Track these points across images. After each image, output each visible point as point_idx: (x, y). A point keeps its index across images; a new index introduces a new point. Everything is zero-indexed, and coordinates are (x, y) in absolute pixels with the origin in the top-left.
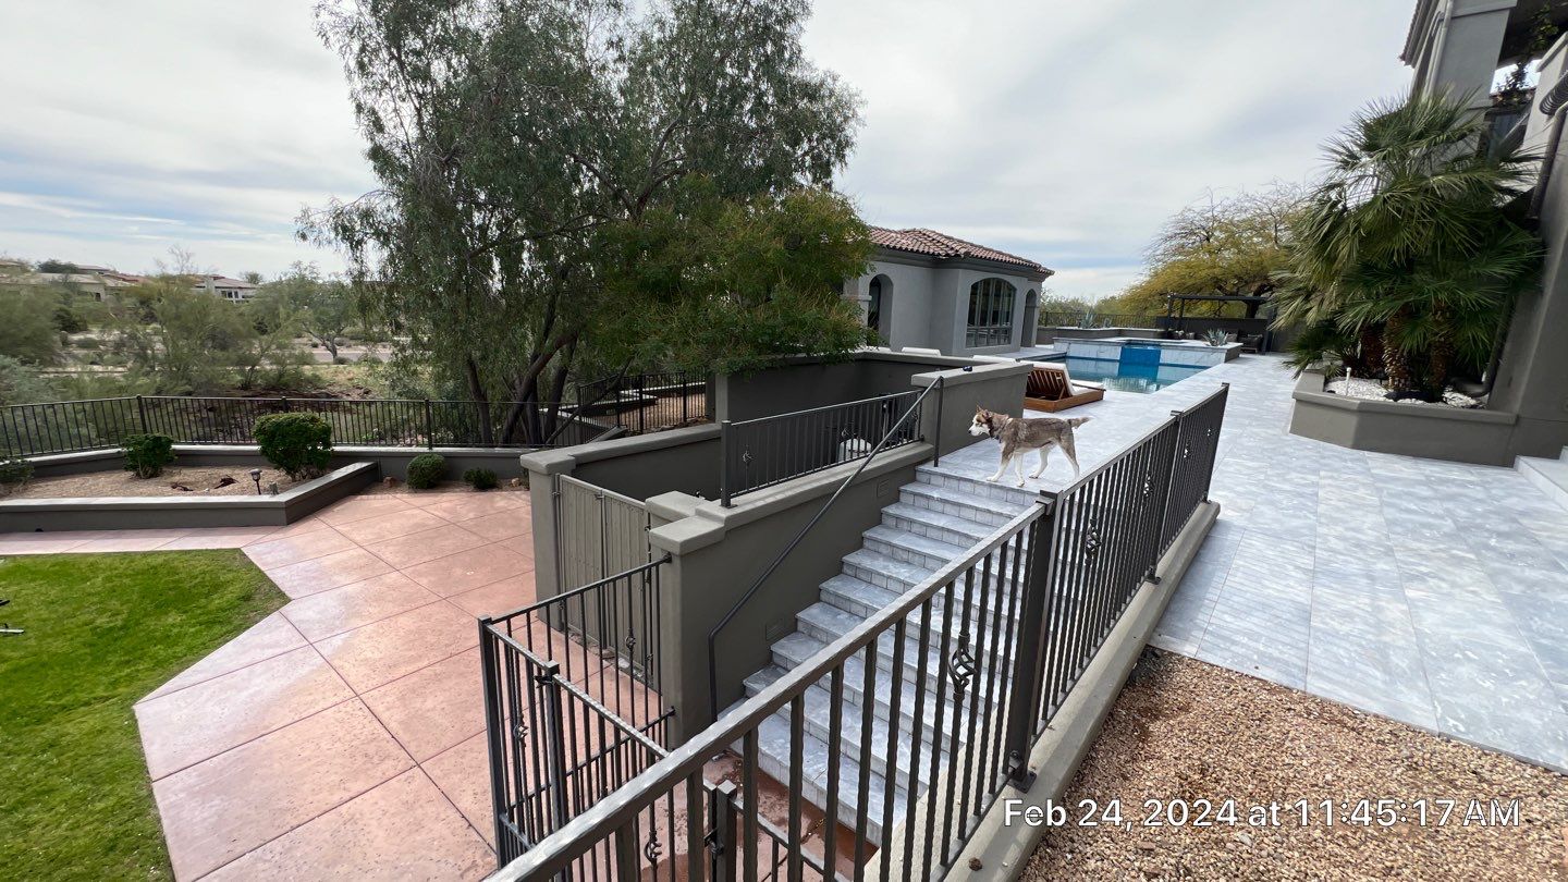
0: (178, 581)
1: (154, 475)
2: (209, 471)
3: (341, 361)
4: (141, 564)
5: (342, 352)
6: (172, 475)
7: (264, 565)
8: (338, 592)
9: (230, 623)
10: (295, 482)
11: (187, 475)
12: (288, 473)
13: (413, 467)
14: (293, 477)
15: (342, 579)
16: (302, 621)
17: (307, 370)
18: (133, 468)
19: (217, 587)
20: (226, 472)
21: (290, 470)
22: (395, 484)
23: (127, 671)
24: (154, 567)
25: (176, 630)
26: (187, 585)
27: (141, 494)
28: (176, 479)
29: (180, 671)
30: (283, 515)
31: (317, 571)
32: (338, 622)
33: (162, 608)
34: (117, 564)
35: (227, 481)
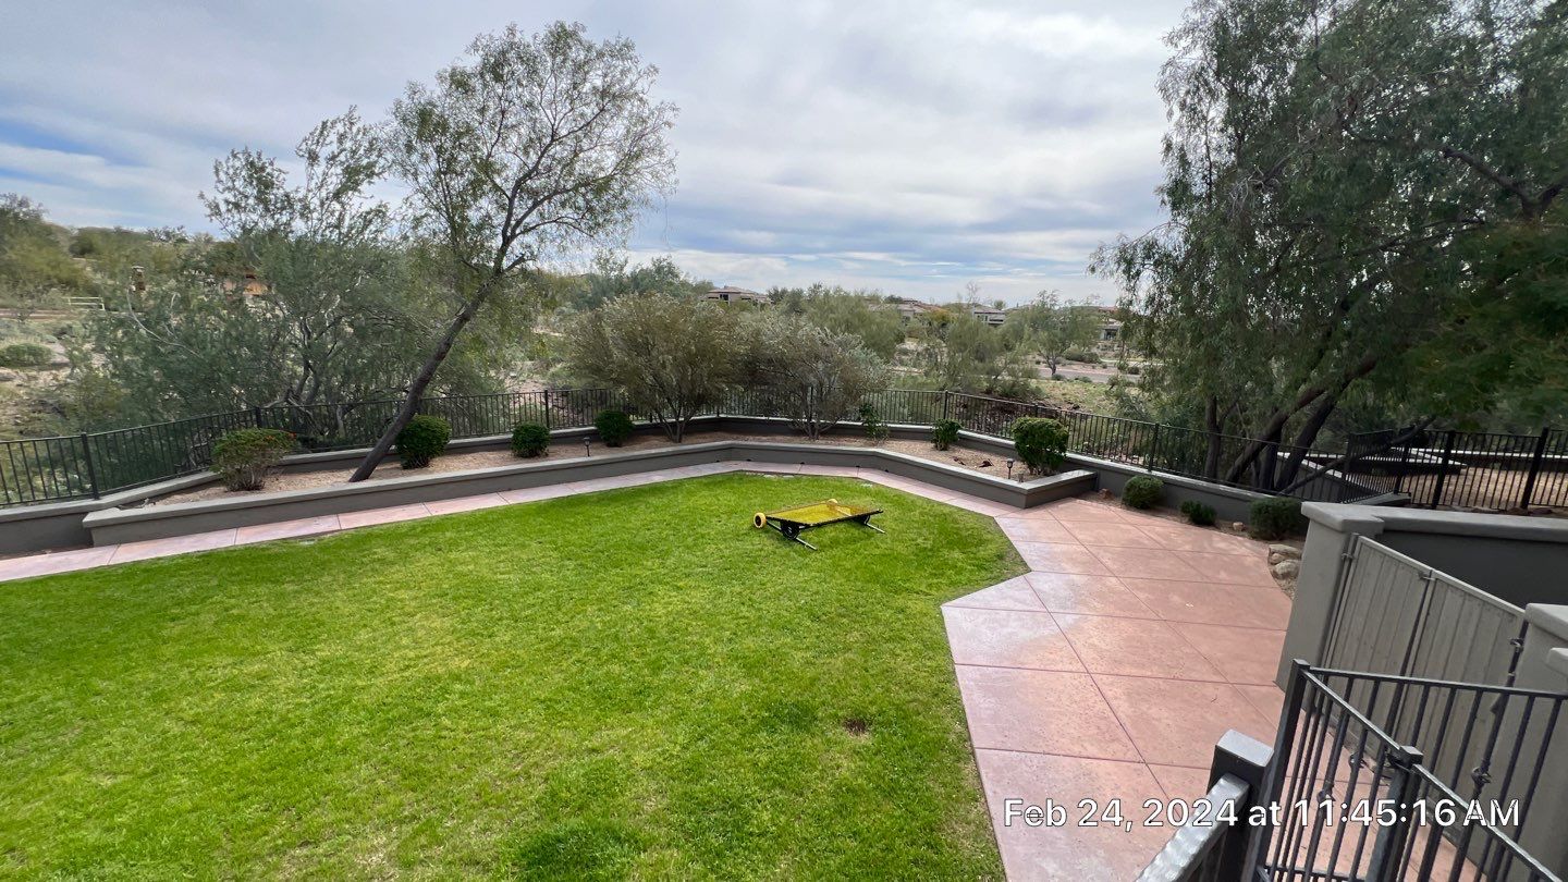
0: (958, 529)
1: (945, 449)
2: (976, 453)
3: (1058, 378)
4: (938, 509)
5: (1060, 370)
6: (954, 451)
7: (1012, 536)
8: (1067, 577)
9: (992, 572)
10: (1034, 475)
11: (963, 453)
12: (1029, 467)
13: (1132, 486)
14: (1032, 471)
15: (1068, 567)
16: (1039, 590)
17: (1033, 383)
18: (935, 441)
19: (982, 542)
20: (986, 456)
21: (1031, 465)
22: (1110, 496)
23: (935, 581)
24: (944, 514)
25: (960, 564)
26: (964, 533)
27: (938, 461)
28: (957, 454)
29: (964, 594)
30: (1023, 500)
31: (1048, 553)
32: (1069, 603)
33: (951, 545)
34: (925, 505)
35: (987, 464)
